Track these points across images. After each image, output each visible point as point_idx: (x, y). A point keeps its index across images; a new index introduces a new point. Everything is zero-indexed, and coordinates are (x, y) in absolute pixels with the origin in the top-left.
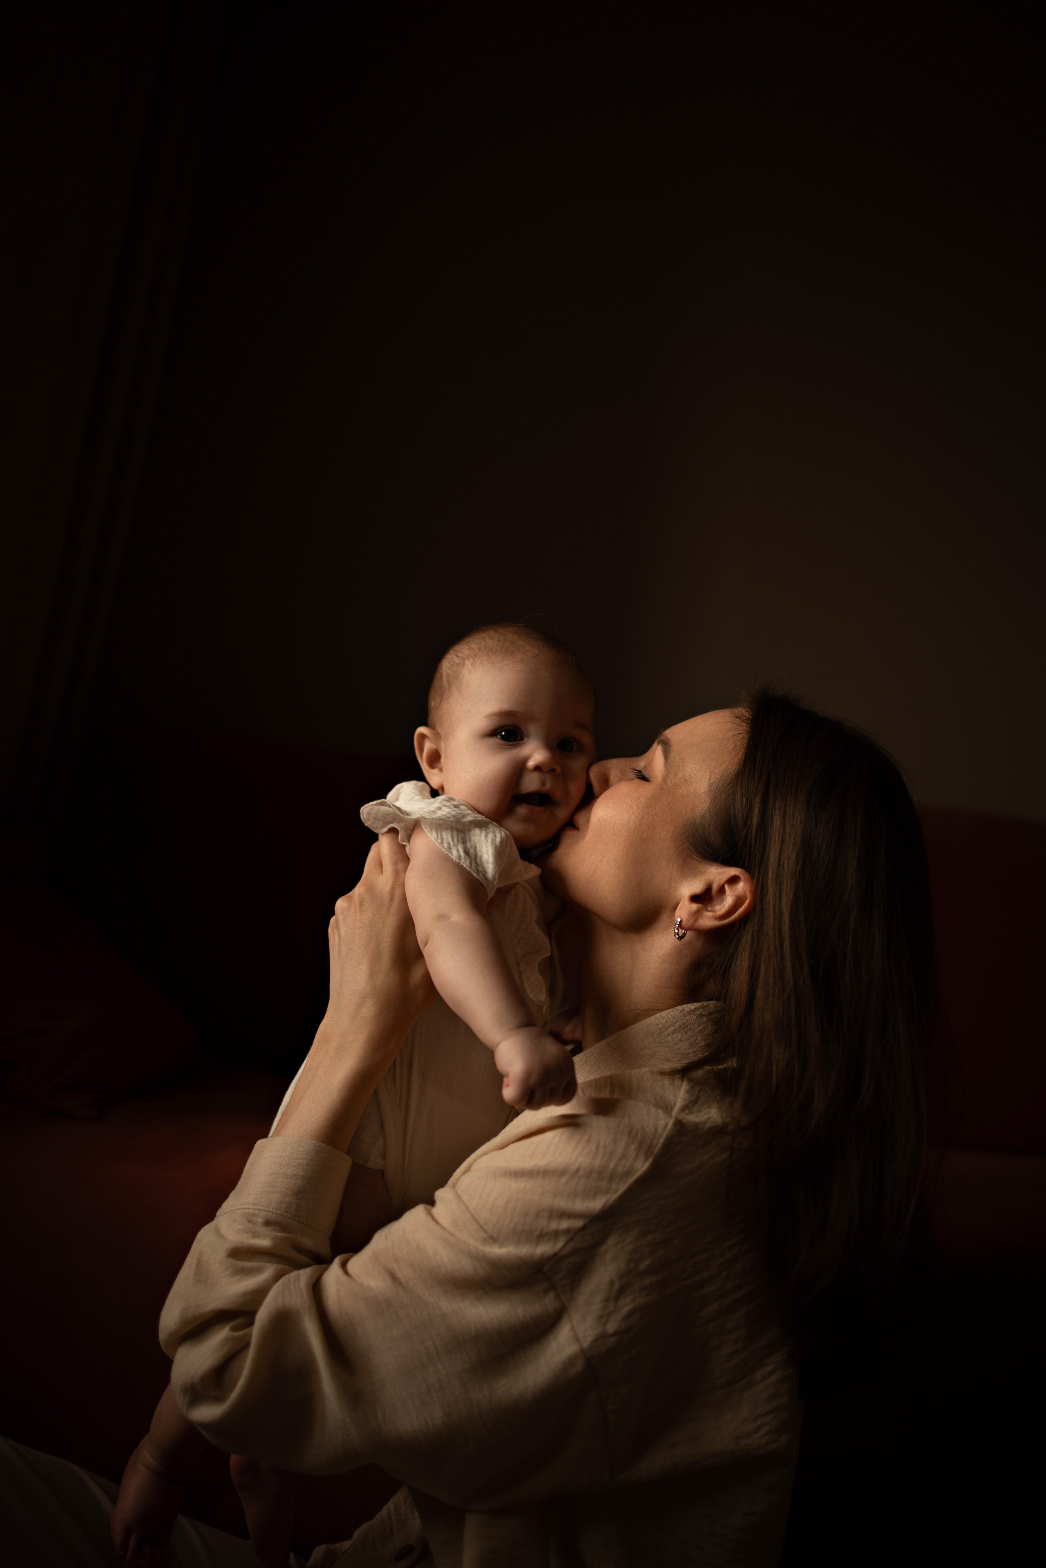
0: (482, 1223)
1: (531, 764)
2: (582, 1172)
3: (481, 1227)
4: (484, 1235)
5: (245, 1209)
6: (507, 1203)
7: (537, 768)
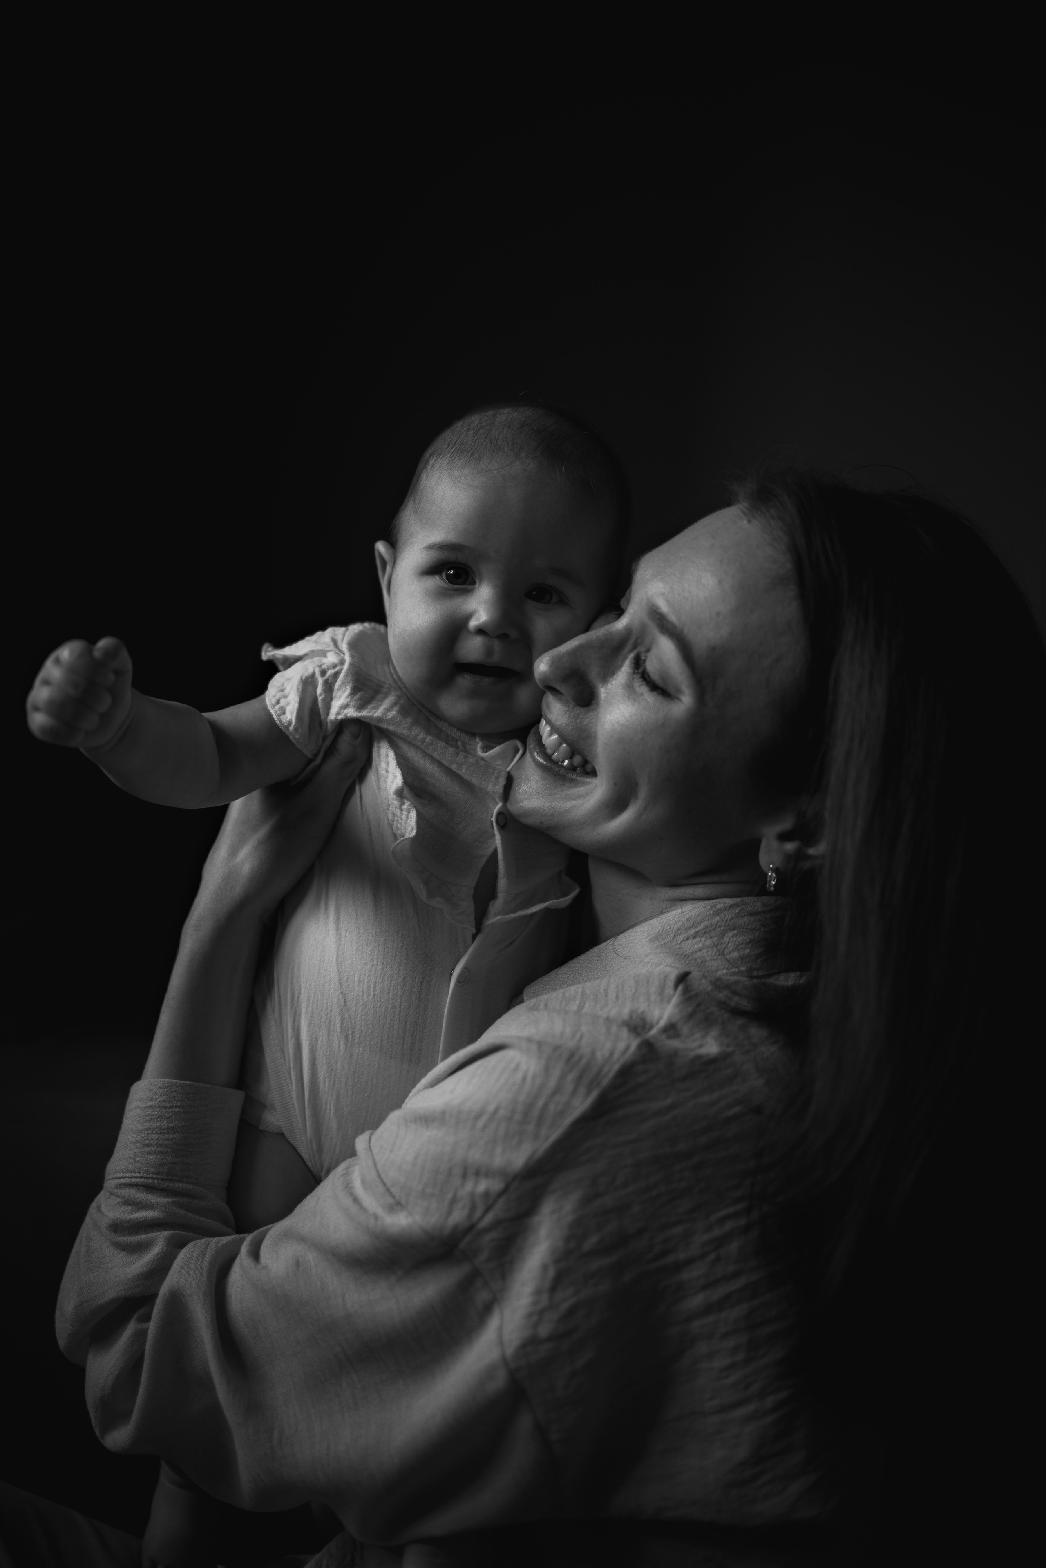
0: (388, 1184)
1: (473, 623)
2: (502, 1112)
3: (388, 1190)
4: (391, 1200)
5: (120, 1178)
6: (416, 1157)
7: (480, 631)
